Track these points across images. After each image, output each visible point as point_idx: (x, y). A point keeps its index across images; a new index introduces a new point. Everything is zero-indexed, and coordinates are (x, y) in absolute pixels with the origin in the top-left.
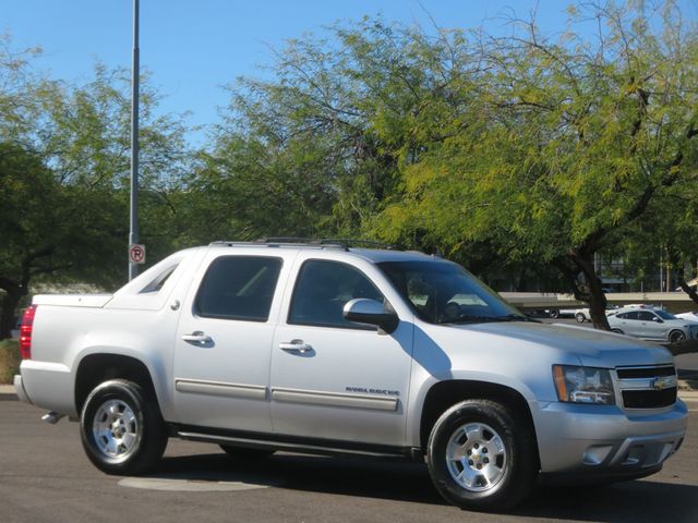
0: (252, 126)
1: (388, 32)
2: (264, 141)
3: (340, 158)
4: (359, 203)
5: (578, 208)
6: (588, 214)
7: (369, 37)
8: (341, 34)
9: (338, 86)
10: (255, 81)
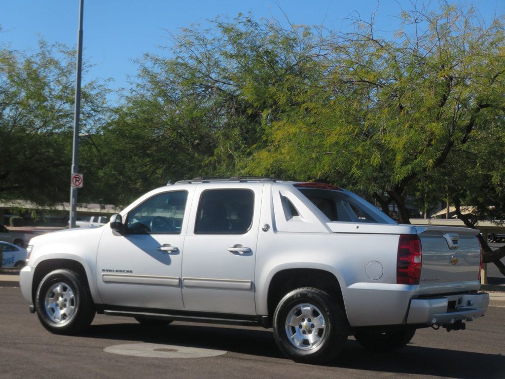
0: (153, 89)
1: (256, 25)
2: (161, 100)
3: (216, 115)
4: (233, 148)
5: (399, 157)
6: (405, 162)
7: (242, 28)
8: (220, 26)
9: (216, 63)
10: (156, 57)
